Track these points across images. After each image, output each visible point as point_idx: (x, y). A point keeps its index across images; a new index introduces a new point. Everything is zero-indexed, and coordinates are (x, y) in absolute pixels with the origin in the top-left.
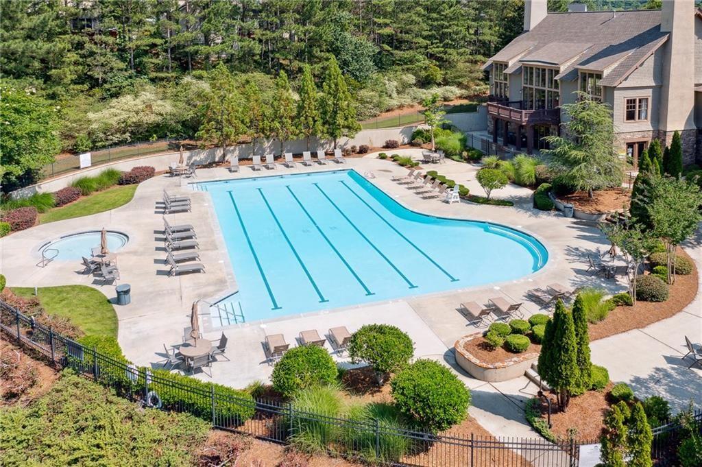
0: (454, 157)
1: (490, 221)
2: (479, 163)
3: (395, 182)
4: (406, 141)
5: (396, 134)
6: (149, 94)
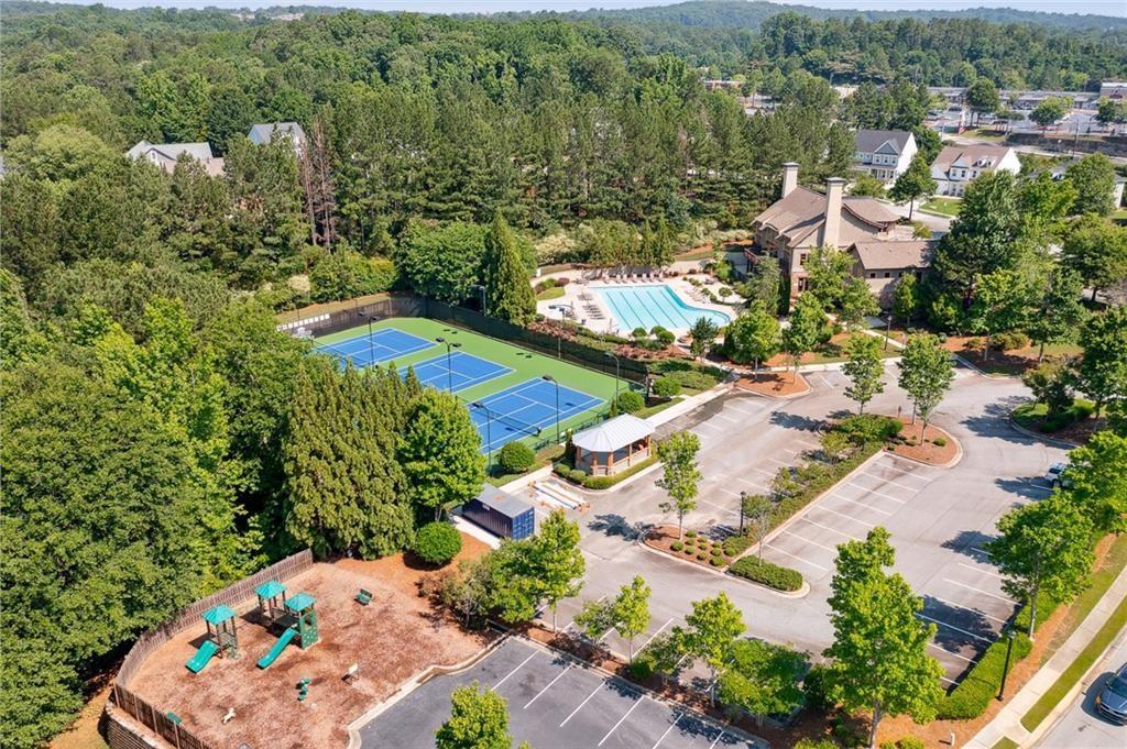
0: (721, 281)
3: (686, 292)
4: (702, 269)
5: (696, 265)
6: (563, 235)
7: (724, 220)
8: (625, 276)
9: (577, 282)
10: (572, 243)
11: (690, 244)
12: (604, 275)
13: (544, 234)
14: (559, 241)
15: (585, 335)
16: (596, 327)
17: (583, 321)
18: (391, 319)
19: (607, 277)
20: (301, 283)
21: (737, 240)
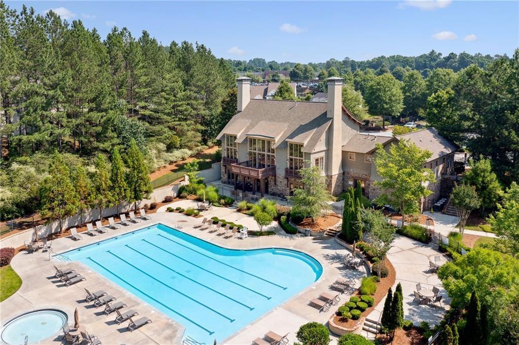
0: (215, 204)
1: (274, 247)
2: (232, 206)
3: (197, 229)
4: (175, 195)
5: (170, 191)
7: (168, 141)
21: (185, 160)
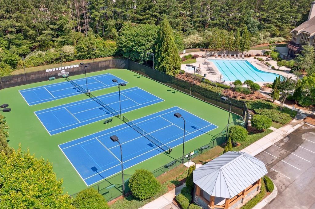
0: (275, 60)
1: (277, 73)
3: (257, 64)
4: (262, 54)
5: (260, 52)
6: (197, 35)
7: (273, 32)
8: (226, 55)
9: (203, 57)
10: (201, 39)
11: (256, 42)
12: (215, 54)
13: (188, 34)
14: (195, 37)
15: (206, 83)
16: (212, 78)
17: (205, 75)
18: (112, 69)
19: (217, 55)
20: (69, 49)
21: (279, 42)
